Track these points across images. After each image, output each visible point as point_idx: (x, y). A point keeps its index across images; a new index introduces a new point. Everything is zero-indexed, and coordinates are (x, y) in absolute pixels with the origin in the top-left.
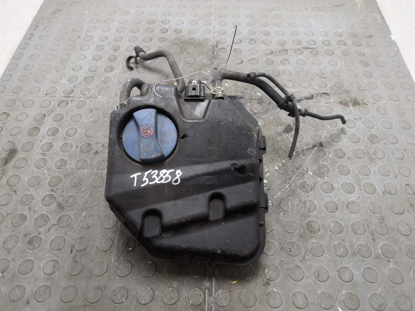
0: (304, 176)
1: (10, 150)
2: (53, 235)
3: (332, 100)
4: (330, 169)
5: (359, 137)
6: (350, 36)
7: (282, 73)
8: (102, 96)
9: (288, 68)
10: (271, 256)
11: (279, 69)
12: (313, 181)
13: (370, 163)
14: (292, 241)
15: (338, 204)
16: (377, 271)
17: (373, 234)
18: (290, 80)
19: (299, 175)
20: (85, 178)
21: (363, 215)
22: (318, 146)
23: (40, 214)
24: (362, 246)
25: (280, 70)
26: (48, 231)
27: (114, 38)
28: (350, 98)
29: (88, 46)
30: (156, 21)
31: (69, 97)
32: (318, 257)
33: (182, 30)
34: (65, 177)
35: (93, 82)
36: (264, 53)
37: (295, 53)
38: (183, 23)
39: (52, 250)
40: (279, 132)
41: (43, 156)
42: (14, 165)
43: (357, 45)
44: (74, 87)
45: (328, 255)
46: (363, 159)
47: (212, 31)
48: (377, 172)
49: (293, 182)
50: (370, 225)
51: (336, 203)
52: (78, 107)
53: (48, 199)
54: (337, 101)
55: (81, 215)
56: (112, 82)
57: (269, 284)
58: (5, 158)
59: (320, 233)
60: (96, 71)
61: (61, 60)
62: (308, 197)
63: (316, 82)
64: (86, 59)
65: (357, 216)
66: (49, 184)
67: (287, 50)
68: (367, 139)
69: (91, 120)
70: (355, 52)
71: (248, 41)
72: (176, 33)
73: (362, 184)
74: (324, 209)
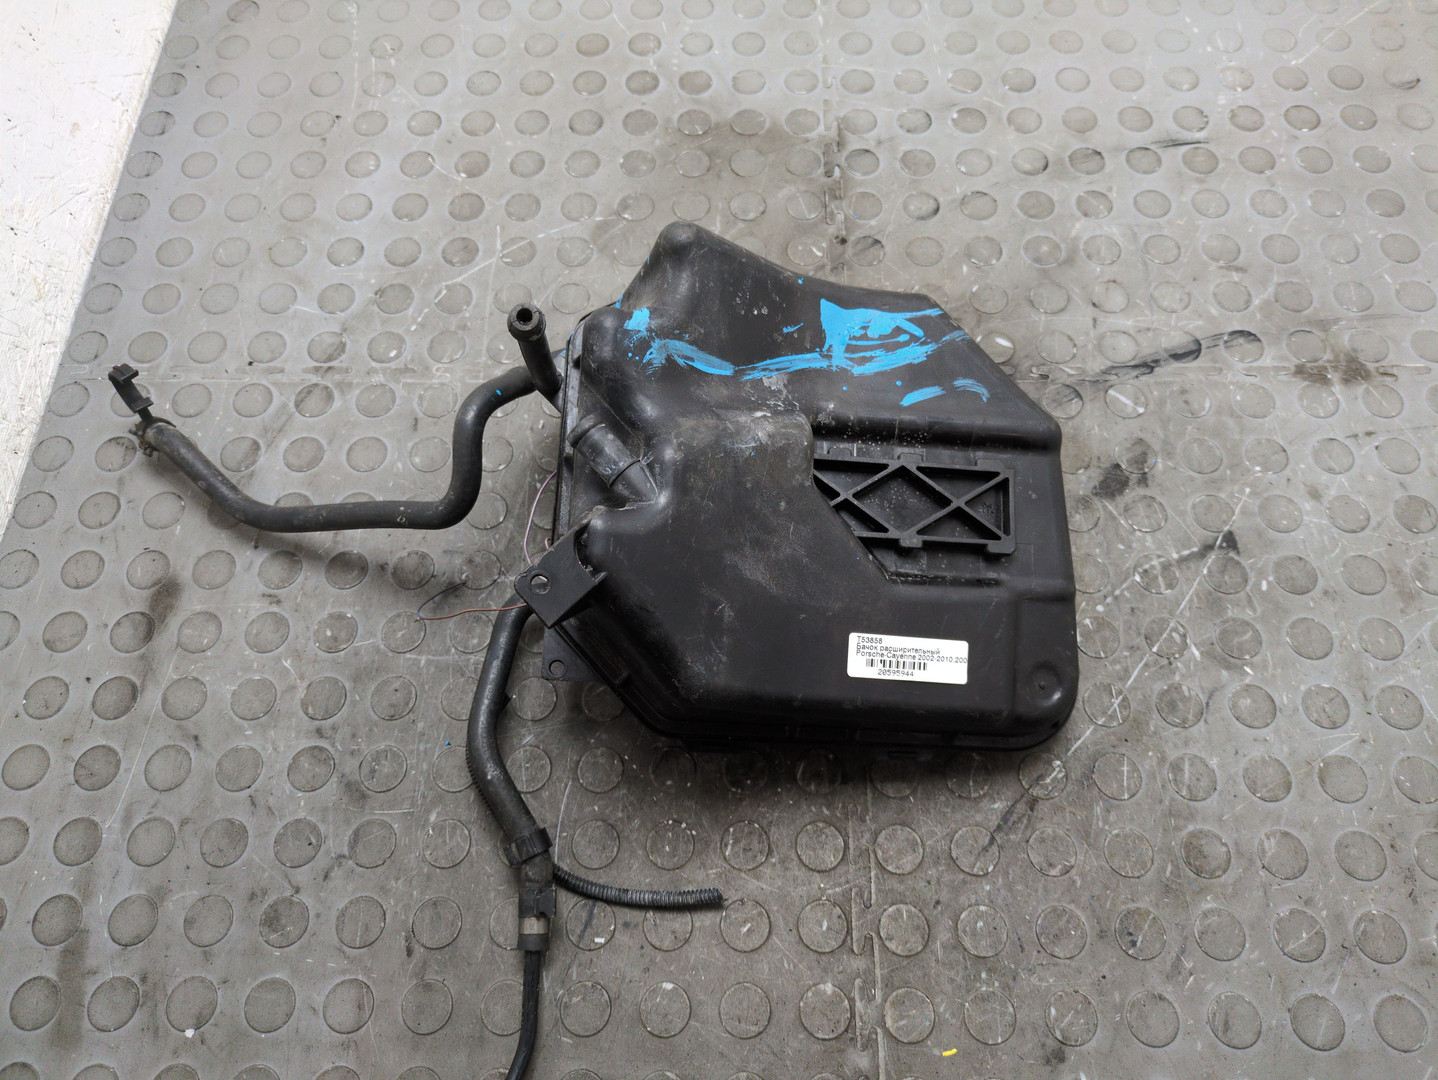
0: (1174, 665)
1: (155, 584)
2: (342, 892)
3: (1268, 361)
4: (1264, 637)
5: (1366, 511)
6: (1335, 84)
7: (1084, 250)
8: (446, 366)
9: (1106, 228)
10: (1068, 961)
11: (1073, 233)
12: (1204, 684)
13: (1402, 611)
14: (1135, 905)
15: (1289, 769)
16: (1424, 1011)
17: (1409, 877)
18: (1114, 281)
19: (1156, 663)
20: (423, 685)
21: (1375, 808)
22: (1221, 547)
23: (289, 819)
24: (1372, 921)
25: (1076, 238)
26: (324, 880)
27: (463, 121)
28: (1333, 351)
29: (373, 157)
30: (610, 40)
31: (330, 373)
32: (1226, 963)
33: (710, 78)
34: (355, 681)
35: (409, 306)
36: (1015, 166)
37: (1131, 167)
38: (711, 47)
39: (345, 948)
40: (1081, 493)
41: (271, 603)
42: (178, 640)
43: (1362, 123)
44: (345, 330)
45: (1256, 953)
46: (1377, 596)
47: (821, 79)
48: (1429, 644)
49: (1133, 688)
50: (1399, 843)
51: (1285, 763)
52: (368, 412)
53: (310, 764)
54: (1286, 365)
55: (427, 820)
56: (476, 306)
57: (1062, 1059)
58: (142, 614)
59: (1228, 878)
60: (414, 261)
61: (283, 221)
62: (1186, 744)
63: (1211, 288)
64: (372, 213)
65: (1356, 813)
66: (307, 709)
67: (1099, 153)
68: (1393, 517)
69: (417, 460)
70: (1352, 152)
71: (955, 116)
72: (688, 93)
73: (1374, 693)
74: (1243, 787)
